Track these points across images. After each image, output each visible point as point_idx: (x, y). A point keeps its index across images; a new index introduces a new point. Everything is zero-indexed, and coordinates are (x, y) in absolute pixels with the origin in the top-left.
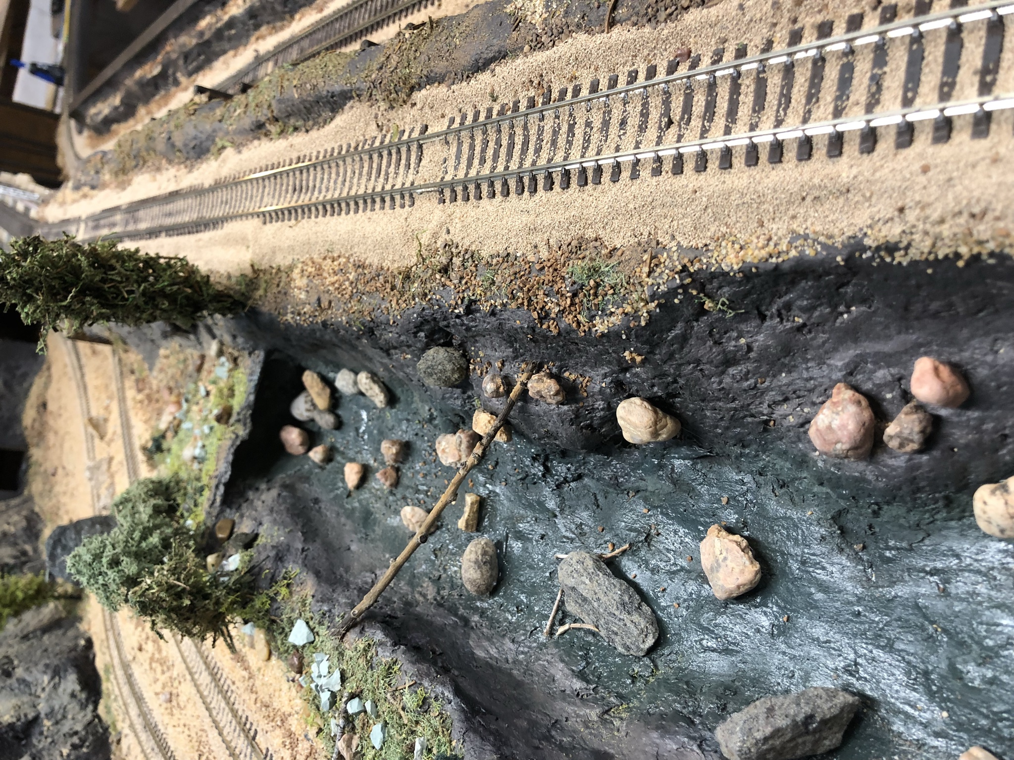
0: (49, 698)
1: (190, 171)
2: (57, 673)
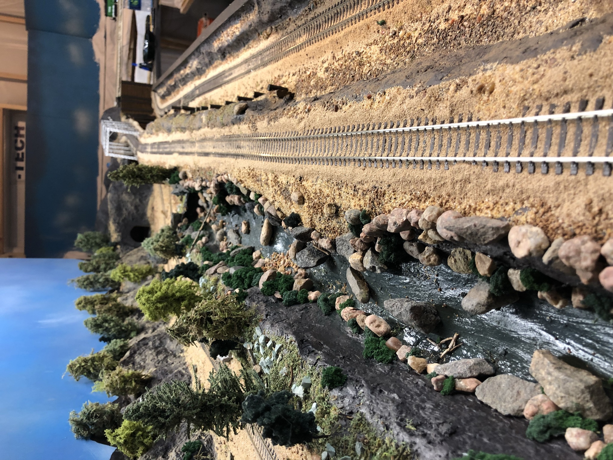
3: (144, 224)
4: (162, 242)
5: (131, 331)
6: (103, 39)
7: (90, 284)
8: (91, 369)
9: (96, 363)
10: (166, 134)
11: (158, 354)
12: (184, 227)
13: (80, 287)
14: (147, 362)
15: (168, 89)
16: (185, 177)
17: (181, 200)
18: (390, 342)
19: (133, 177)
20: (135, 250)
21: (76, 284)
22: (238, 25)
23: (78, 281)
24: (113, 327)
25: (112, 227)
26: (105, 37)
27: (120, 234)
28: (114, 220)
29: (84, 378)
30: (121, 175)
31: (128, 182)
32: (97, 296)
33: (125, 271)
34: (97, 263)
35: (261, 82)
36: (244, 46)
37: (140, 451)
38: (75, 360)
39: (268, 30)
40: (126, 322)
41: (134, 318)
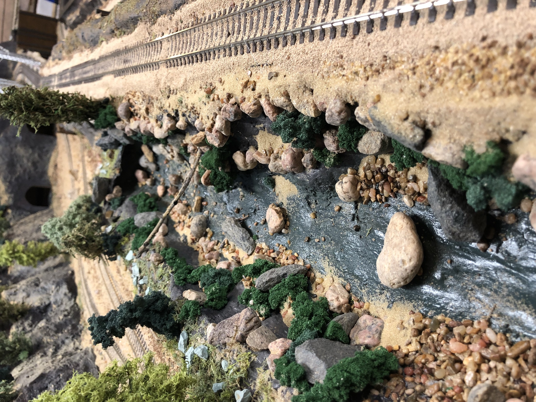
0: (55, 296)
1: (92, 52)
2: (58, 285)
3: (43, 185)
4: (80, 230)
5: (20, 351)
10: (87, 51)
12: (117, 203)
15: (81, 12)
16: (130, 114)
17: (111, 156)
19: (27, 108)
25: (2, 187)
31: (18, 118)
33: (15, 252)
40: (11, 338)
41: (26, 324)
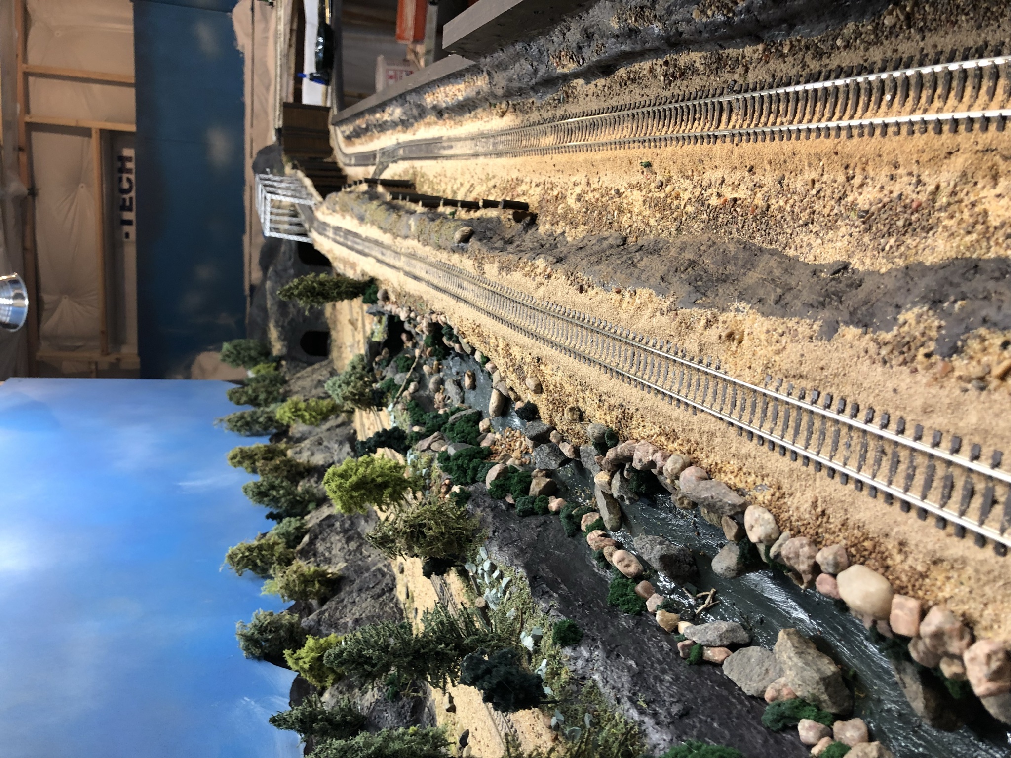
2: (341, 443)
3: (320, 328)
4: (354, 387)
5: (309, 502)
6: (250, 13)
7: (246, 426)
8: (258, 561)
9: (263, 552)
10: (356, 221)
11: (349, 540)
12: (385, 363)
13: (232, 430)
14: (333, 552)
15: (355, 130)
16: (386, 298)
17: (380, 322)
18: (640, 587)
19: (312, 294)
20: (309, 369)
21: (225, 425)
22: (462, 86)
23: (229, 421)
24: (284, 496)
25: (274, 333)
26: (252, 10)
27: (286, 343)
28: (277, 322)
29: (248, 572)
30: (296, 292)
31: (306, 302)
32: (258, 448)
33: (297, 410)
34: (254, 391)
35: (494, 177)
36: (470, 113)
37: (330, 680)
38: (237, 546)
39: (504, 105)
40: (299, 489)
41: (312, 480)
